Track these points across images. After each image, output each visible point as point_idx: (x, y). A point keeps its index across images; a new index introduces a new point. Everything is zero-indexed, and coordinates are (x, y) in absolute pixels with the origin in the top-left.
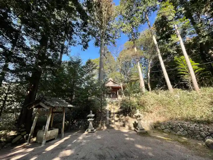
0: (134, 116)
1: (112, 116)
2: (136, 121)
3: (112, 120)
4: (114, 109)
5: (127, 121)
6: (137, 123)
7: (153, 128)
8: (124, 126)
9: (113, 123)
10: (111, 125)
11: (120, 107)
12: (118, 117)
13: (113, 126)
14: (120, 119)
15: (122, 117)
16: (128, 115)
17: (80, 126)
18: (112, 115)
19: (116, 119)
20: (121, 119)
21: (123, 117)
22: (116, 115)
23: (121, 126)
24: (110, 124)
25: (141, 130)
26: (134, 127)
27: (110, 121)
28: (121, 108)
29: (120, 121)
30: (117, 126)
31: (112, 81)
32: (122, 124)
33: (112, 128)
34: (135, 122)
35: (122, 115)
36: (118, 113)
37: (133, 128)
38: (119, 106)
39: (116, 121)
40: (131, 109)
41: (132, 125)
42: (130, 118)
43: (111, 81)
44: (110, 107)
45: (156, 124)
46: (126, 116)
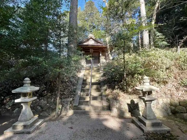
0: (130, 90)
1: (88, 90)
2: (134, 100)
3: (87, 95)
4: (92, 76)
5: (116, 99)
6: (136, 102)
7: (168, 114)
8: (109, 108)
9: (88, 102)
10: (82, 107)
11: (102, 74)
12: (98, 90)
13: (87, 108)
14: (101, 95)
15: (106, 90)
16: (116, 87)
17: (17, 109)
18: (87, 87)
19: (95, 93)
20: (104, 94)
21: (108, 92)
22: (95, 87)
23: (103, 109)
24: (82, 104)
25: (154, 125)
26: (129, 112)
27: (81, 98)
28: (104, 75)
29: (102, 99)
30: (95, 108)
31: (93, 39)
32: (105, 104)
33: (86, 113)
34: (132, 102)
35: (105, 87)
36: (99, 84)
37: (128, 115)
38: (100, 72)
39: (95, 98)
40: (125, 76)
41: (125, 107)
42: (121, 94)
43: (91, 40)
44: (86, 74)
45: (176, 106)
46: (113, 88)
